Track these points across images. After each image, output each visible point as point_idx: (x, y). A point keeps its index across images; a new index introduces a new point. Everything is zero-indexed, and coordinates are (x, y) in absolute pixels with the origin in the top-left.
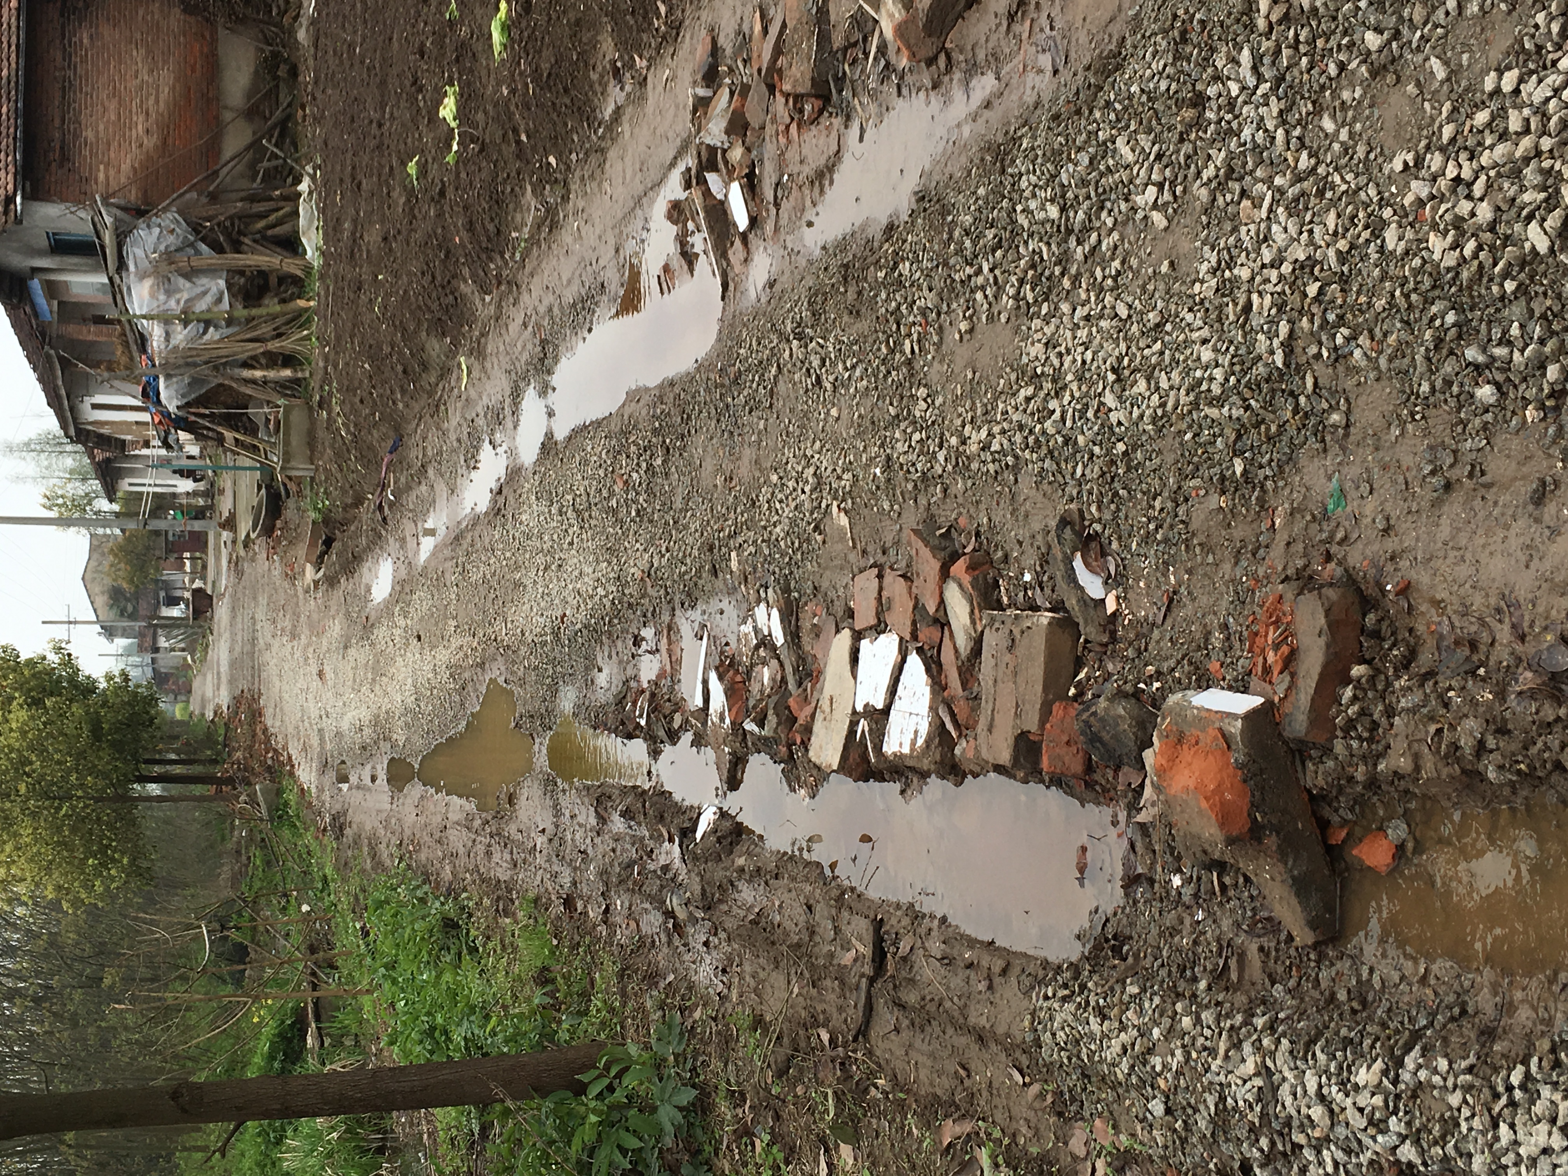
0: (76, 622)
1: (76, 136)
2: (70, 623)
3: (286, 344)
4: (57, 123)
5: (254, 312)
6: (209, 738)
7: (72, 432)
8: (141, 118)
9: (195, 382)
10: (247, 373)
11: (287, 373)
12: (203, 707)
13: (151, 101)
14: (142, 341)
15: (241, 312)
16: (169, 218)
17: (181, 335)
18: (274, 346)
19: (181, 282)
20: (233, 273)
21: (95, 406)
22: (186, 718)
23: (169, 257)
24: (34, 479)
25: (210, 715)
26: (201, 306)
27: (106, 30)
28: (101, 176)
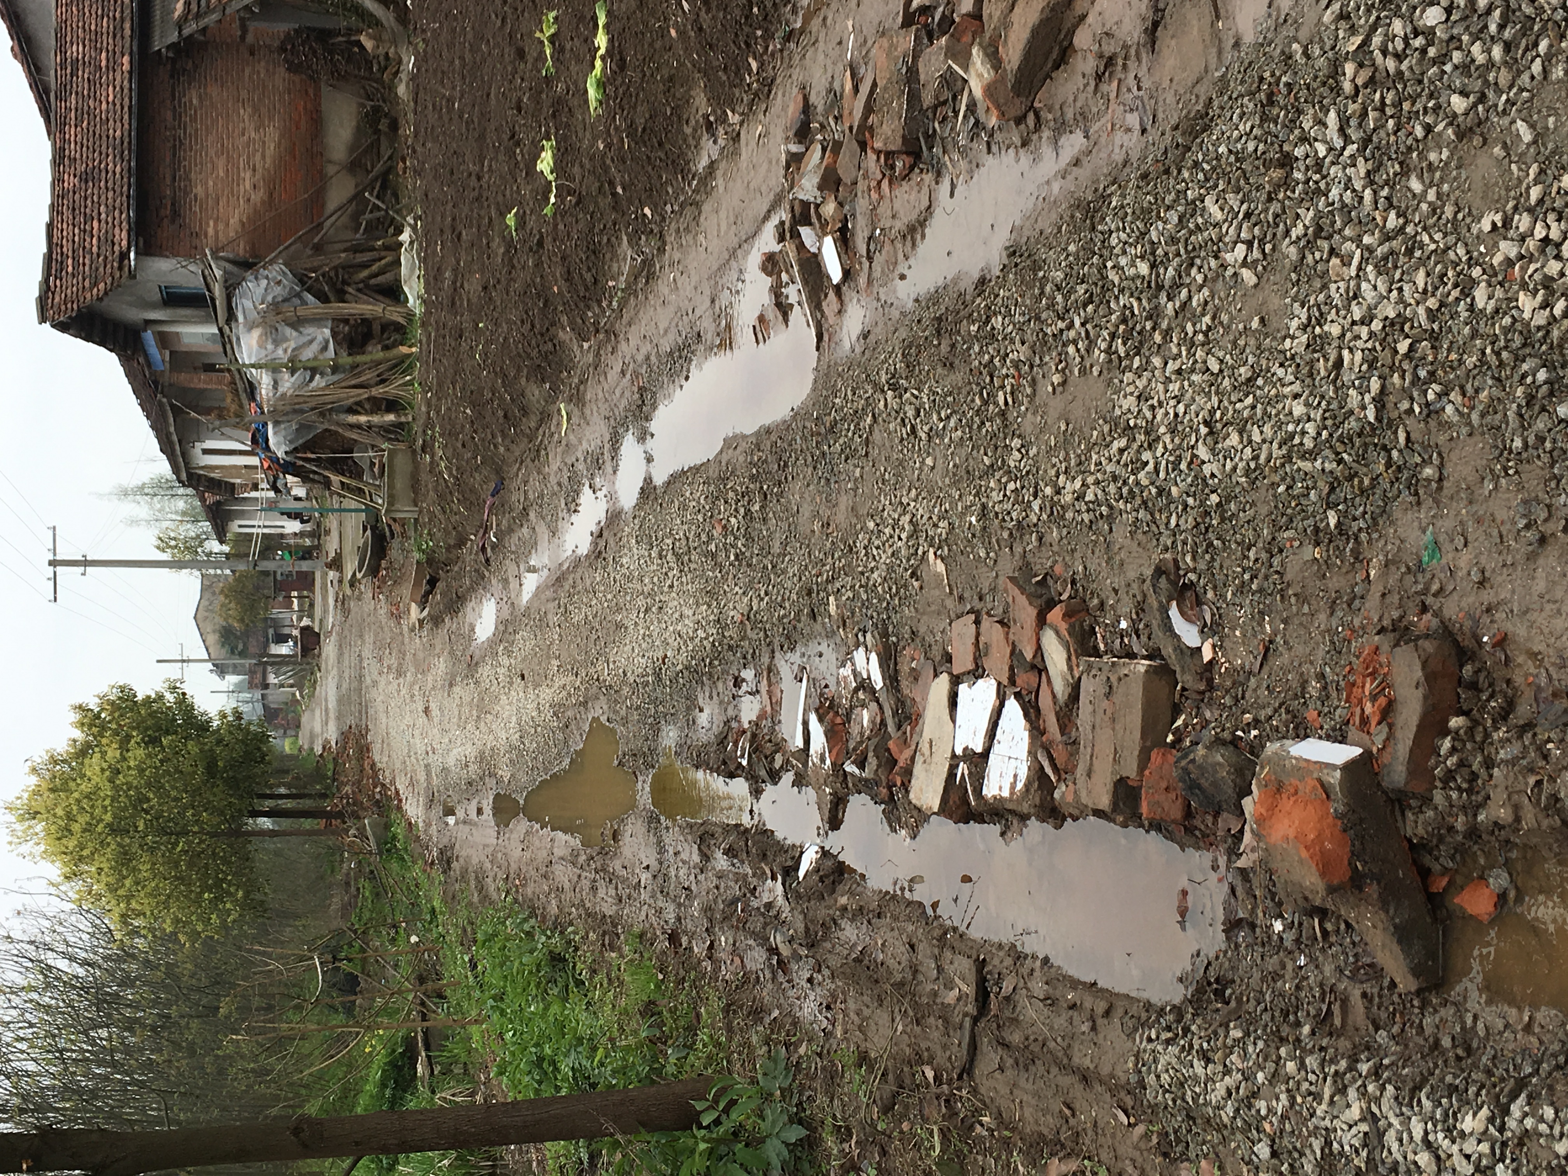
0: (189, 661)
1: (187, 193)
2: (183, 661)
3: (390, 390)
4: (168, 181)
5: (359, 358)
6: (318, 773)
7: (184, 476)
8: (248, 175)
9: (302, 428)
10: (352, 419)
11: (391, 417)
12: (312, 742)
13: (258, 156)
14: (251, 389)
15: (346, 360)
16: (277, 270)
17: (288, 383)
18: (377, 391)
19: (288, 331)
20: (339, 321)
21: (206, 452)
22: (296, 752)
23: (276, 307)
24: (148, 522)
25: (318, 750)
26: (308, 354)
27: (214, 91)
28: (211, 231)
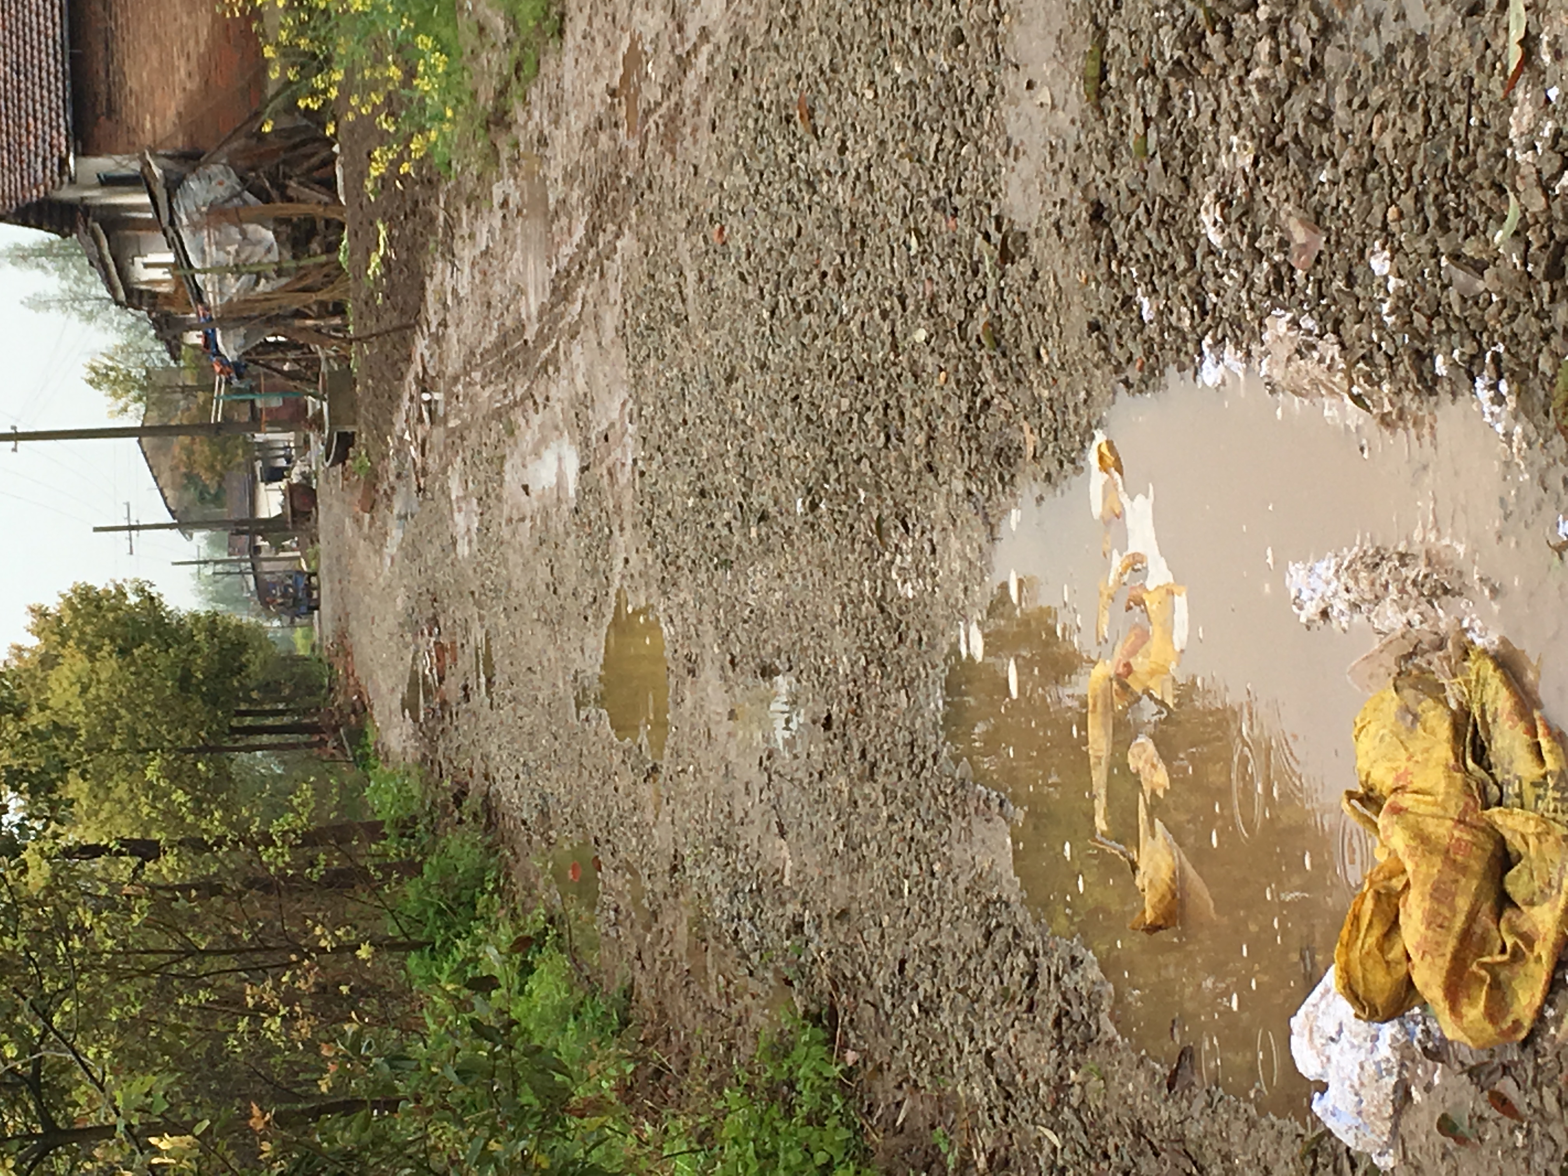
0: (137, 528)
1: (122, 85)
2: (131, 528)
3: (335, 294)
5: (303, 261)
14: (198, 291)
15: (290, 262)
16: (218, 168)
17: (234, 288)
18: (323, 295)
19: (231, 230)
20: (282, 222)
23: (218, 208)
26: (252, 257)
